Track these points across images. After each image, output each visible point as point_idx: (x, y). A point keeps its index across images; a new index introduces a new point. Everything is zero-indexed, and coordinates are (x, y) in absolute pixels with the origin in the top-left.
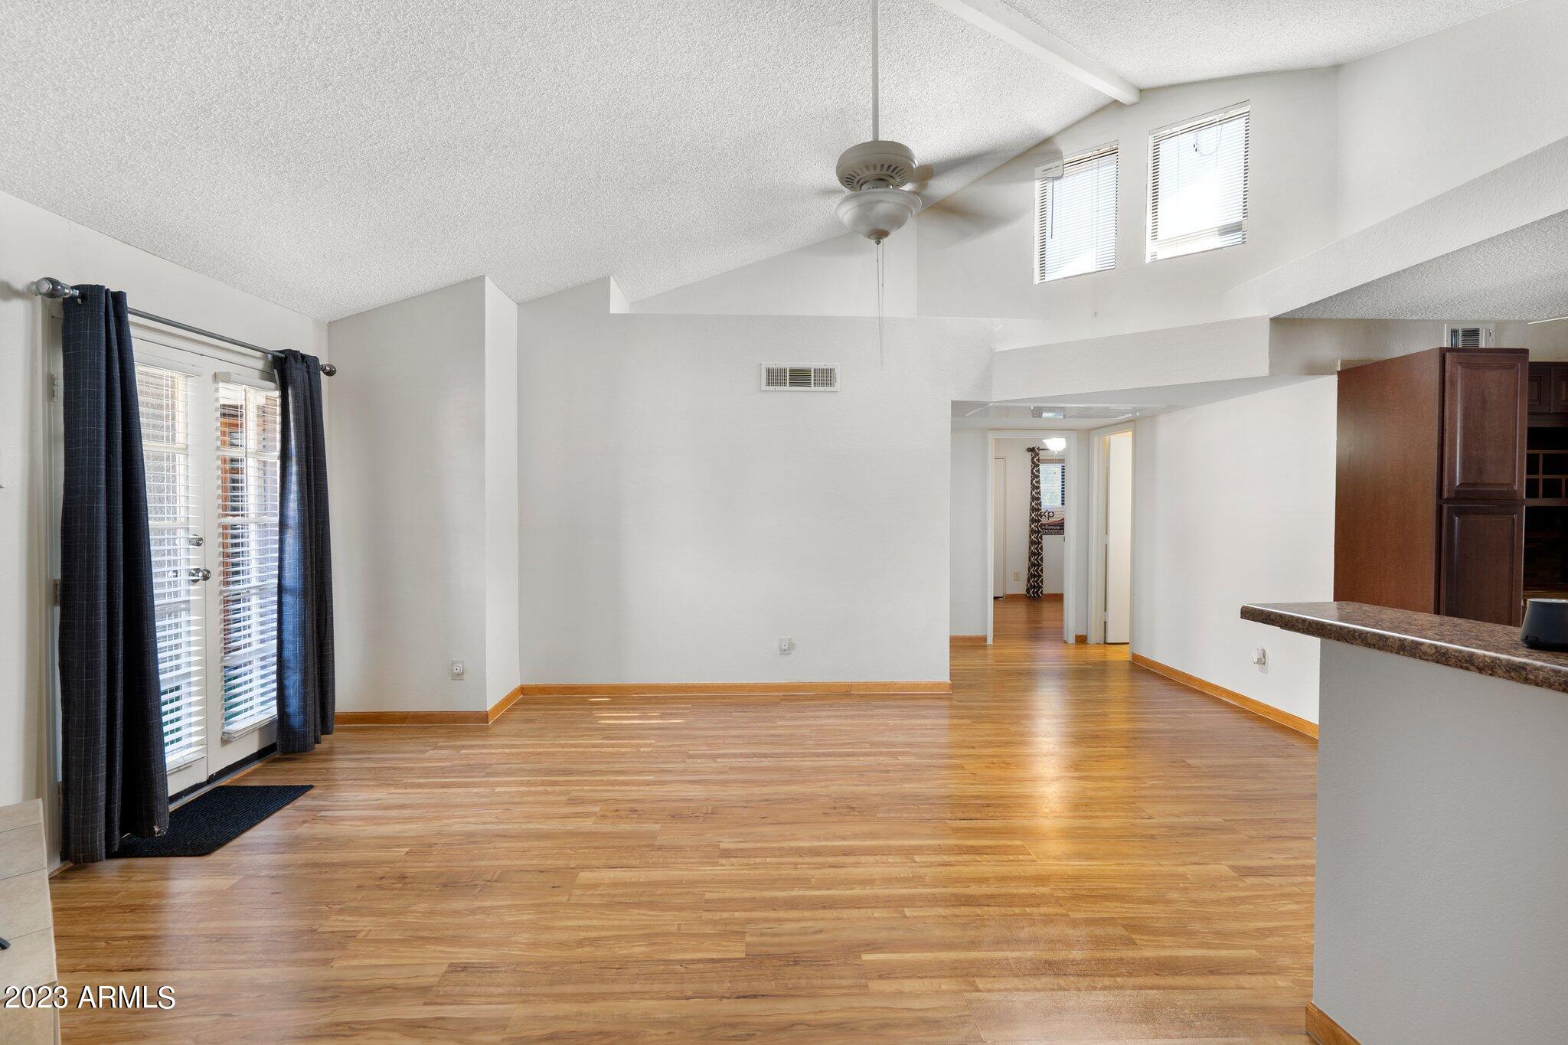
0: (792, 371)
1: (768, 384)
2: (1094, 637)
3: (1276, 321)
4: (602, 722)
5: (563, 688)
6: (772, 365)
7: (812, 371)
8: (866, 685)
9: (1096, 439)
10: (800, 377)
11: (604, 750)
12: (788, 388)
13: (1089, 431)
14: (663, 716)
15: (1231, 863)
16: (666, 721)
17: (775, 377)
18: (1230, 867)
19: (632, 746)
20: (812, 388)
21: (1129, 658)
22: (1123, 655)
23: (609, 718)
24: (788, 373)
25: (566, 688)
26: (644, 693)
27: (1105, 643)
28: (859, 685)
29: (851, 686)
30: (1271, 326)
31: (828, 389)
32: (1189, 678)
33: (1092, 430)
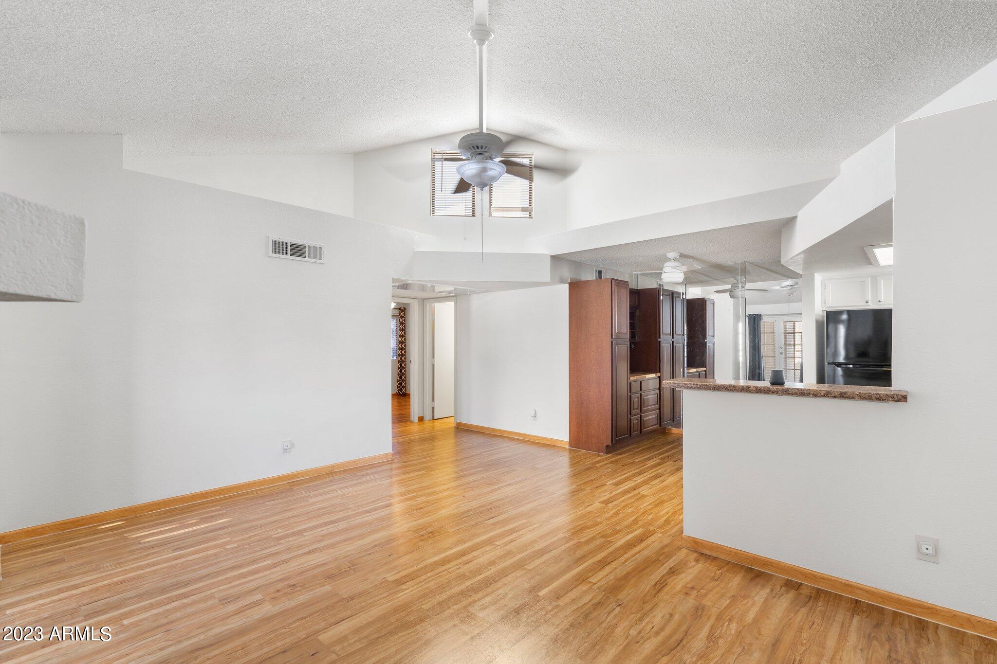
0: (293, 245)
1: (274, 252)
2: (428, 417)
3: (554, 257)
4: (147, 540)
5: (61, 524)
6: (277, 239)
7: (307, 247)
8: (343, 464)
9: (428, 305)
10: (297, 250)
11: (190, 558)
12: (289, 257)
13: (424, 299)
14: (204, 520)
15: (601, 500)
16: (212, 524)
17: (279, 248)
18: (600, 502)
19: (215, 547)
20: (307, 259)
21: (455, 425)
22: (452, 422)
23: (151, 535)
24: (289, 247)
25: (65, 523)
26: (160, 509)
27: (433, 419)
28: (338, 465)
29: (333, 467)
30: (551, 259)
31: (318, 261)
32: (494, 430)
33: (426, 299)
